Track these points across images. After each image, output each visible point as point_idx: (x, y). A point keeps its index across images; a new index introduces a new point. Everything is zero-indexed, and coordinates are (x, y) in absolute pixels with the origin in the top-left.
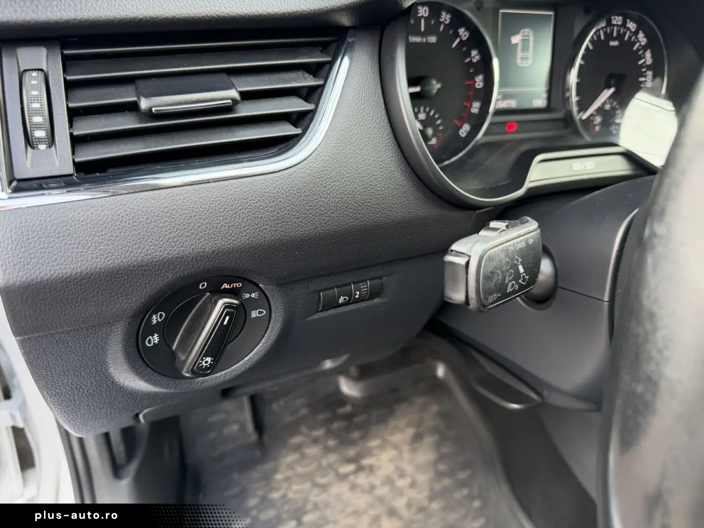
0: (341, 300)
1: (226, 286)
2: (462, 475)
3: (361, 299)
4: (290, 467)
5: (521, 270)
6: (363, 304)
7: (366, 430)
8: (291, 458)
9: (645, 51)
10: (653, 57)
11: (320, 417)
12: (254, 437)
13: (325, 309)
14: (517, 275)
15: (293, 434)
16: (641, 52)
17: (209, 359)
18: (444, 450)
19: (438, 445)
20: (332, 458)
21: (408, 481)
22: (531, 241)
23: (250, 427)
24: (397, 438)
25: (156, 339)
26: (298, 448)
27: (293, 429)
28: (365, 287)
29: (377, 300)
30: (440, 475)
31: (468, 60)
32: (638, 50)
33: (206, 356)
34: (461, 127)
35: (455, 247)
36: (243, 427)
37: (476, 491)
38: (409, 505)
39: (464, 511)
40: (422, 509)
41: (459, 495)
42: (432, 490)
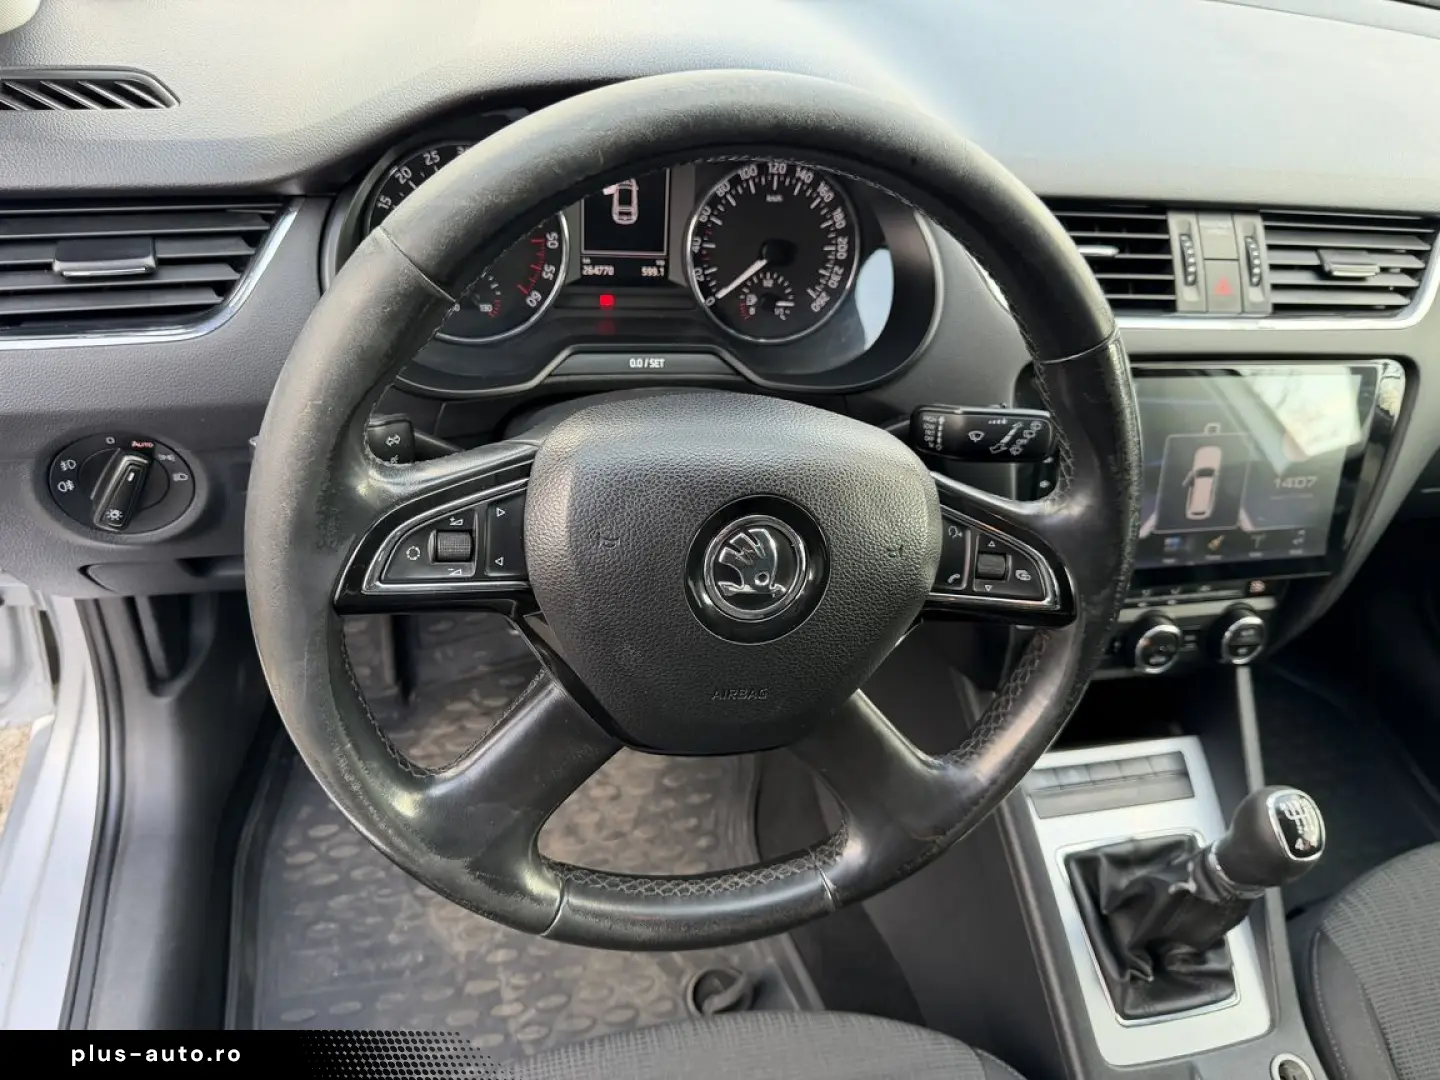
1: (135, 444)
2: (695, 799)
4: (438, 741)
8: (444, 729)
11: (504, 682)
12: (394, 691)
15: (455, 698)
17: (116, 512)
21: (610, 791)
23: (388, 674)
26: (459, 718)
27: (458, 690)
30: (664, 791)
36: (376, 672)
37: (709, 824)
38: (600, 826)
39: (679, 849)
40: (618, 835)
41: (679, 826)
42: (641, 810)
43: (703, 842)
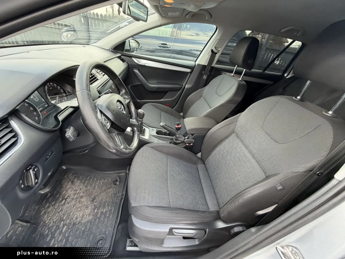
0: (48, 157)
1: (28, 168)
2: (88, 178)
3: (51, 155)
4: (48, 217)
5: (75, 133)
6: (52, 156)
7: (59, 193)
9: (58, 86)
10: (60, 87)
11: (44, 203)
12: (29, 224)
13: (47, 160)
14: (76, 134)
16: (57, 87)
17: (37, 180)
18: (80, 179)
19: (78, 179)
20: (57, 205)
21: (79, 190)
22: (73, 129)
24: (68, 186)
25: (23, 186)
26: (45, 213)
28: (50, 153)
29: (53, 153)
30: (84, 183)
31: (25, 106)
32: (56, 87)
33: (36, 180)
34: (36, 118)
35: (66, 135)
37: (93, 178)
38: (83, 193)
39: (94, 182)
40: (87, 191)
41: (91, 181)
42: (85, 186)
43: (95, 179)
